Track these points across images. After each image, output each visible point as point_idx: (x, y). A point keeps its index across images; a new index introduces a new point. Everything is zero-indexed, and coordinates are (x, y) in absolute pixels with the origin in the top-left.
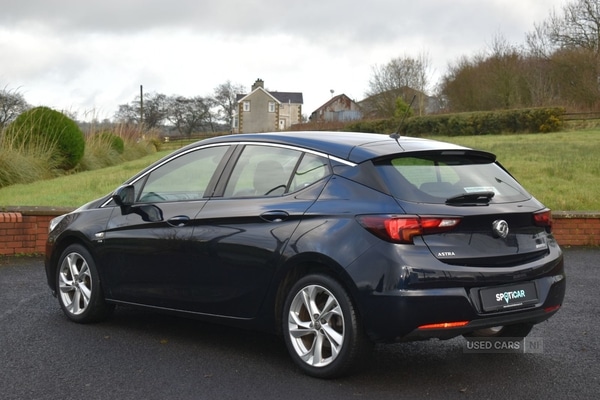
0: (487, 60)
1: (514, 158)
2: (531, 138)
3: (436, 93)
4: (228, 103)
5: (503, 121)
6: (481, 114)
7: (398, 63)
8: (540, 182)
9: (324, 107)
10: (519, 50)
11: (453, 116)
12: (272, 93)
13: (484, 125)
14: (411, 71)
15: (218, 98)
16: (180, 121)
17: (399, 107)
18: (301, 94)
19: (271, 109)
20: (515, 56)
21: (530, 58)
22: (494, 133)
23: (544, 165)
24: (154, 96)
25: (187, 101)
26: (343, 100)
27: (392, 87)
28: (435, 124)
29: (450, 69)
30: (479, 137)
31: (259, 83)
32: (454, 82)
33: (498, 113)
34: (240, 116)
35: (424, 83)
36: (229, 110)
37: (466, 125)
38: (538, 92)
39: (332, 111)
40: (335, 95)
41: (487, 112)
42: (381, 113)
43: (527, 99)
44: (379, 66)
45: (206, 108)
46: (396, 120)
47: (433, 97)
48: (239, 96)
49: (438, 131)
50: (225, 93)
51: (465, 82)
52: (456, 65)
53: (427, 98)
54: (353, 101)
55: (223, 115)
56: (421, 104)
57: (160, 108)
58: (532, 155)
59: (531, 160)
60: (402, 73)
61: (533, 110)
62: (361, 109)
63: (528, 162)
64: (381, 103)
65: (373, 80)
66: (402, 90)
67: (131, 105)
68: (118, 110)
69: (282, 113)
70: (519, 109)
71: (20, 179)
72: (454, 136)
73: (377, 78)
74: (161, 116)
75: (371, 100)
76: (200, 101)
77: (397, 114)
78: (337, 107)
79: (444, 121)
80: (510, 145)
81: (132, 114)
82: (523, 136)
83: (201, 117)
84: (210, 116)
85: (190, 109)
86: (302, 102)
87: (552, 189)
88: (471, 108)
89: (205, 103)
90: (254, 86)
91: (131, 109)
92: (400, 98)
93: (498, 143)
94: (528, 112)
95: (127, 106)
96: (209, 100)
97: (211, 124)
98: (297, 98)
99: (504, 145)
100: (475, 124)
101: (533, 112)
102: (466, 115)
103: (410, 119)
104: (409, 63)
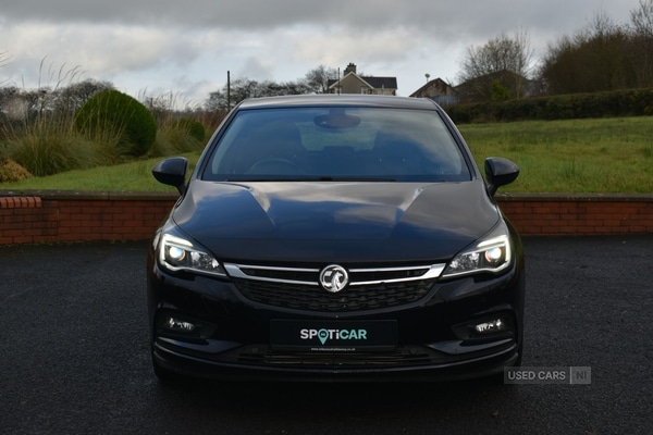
0: (590, 40)
2: (634, 120)
3: (536, 77)
4: (321, 89)
5: (604, 104)
6: (582, 96)
7: (495, 45)
8: (634, 163)
9: (418, 92)
10: (624, 30)
11: (551, 99)
12: (366, 79)
13: (584, 108)
14: (508, 53)
15: (310, 84)
17: (495, 90)
18: (394, 79)
20: (619, 36)
22: (594, 117)
23: (641, 145)
24: (246, 83)
25: (279, 87)
26: (439, 84)
27: (489, 70)
28: (533, 107)
29: (551, 50)
30: (578, 121)
31: (352, 67)
32: (555, 65)
33: (600, 95)
35: (521, 65)
37: (565, 108)
38: (643, 73)
39: (427, 96)
40: (430, 79)
41: (587, 94)
42: (477, 97)
43: (631, 81)
44: (475, 47)
46: (492, 104)
47: (533, 81)
48: (331, 82)
49: (535, 115)
50: (318, 79)
51: (568, 65)
52: (556, 46)
53: (525, 81)
54: (450, 86)
56: (519, 87)
58: (630, 136)
59: (627, 141)
60: (500, 54)
61: (636, 91)
62: (457, 93)
63: (624, 143)
64: (478, 87)
65: (469, 61)
66: (500, 73)
67: (222, 92)
68: (209, 97)
70: (623, 90)
71: (78, 165)
72: (552, 119)
73: (473, 60)
75: (467, 85)
76: (292, 86)
77: (493, 98)
78: (432, 92)
79: (542, 104)
80: (609, 127)
81: (223, 101)
82: (625, 119)
86: (396, 87)
87: (646, 170)
89: (297, 88)
90: (346, 71)
91: (222, 97)
92: (497, 81)
93: (596, 125)
94: (632, 93)
95: (217, 94)
96: (302, 86)
98: (390, 84)
99: (603, 126)
100: (575, 107)
101: (636, 93)
102: (566, 97)
103: (506, 102)
104: (507, 45)
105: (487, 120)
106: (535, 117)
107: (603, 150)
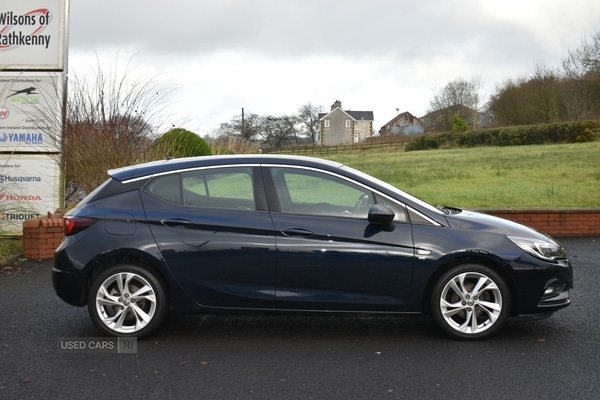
0: (529, 82)
1: (563, 165)
2: (571, 147)
3: (485, 110)
4: (309, 120)
5: (545, 133)
6: (527, 127)
7: (454, 86)
8: (590, 184)
9: (392, 123)
10: (555, 73)
11: (502, 129)
12: (348, 112)
13: (529, 136)
14: (464, 92)
15: (301, 116)
16: (271, 135)
17: (456, 122)
18: (371, 113)
19: (347, 124)
20: (552, 78)
21: (565, 79)
22: (537, 143)
23: (591, 171)
24: (250, 115)
25: (275, 120)
26: (408, 117)
27: (449, 105)
28: (488, 136)
29: (497, 89)
31: (338, 103)
32: (500, 100)
33: (541, 126)
34: (322, 131)
35: (476, 101)
36: (310, 126)
37: (513, 137)
38: (573, 108)
39: (398, 126)
40: (400, 113)
41: (531, 126)
42: (439, 127)
43: (563, 114)
45: (291, 124)
46: (455, 133)
47: (483, 114)
48: (321, 115)
49: (490, 142)
50: (307, 112)
51: (510, 101)
52: (502, 86)
53: (478, 114)
54: (415, 117)
55: (305, 130)
56: (475, 119)
57: (254, 125)
58: (576, 162)
59: (578, 167)
60: (457, 93)
61: (570, 123)
62: (422, 123)
63: (576, 169)
64: (440, 118)
65: (433, 100)
66: (457, 108)
67: (230, 123)
68: (219, 127)
69: (356, 128)
70: (557, 123)
72: (504, 146)
73: (436, 98)
74: (254, 132)
75: (431, 116)
76: (287, 119)
77: (454, 128)
78: (402, 123)
79: (495, 133)
80: (556, 154)
81: (231, 130)
82: (563, 145)
83: (287, 132)
84: (295, 131)
85: (278, 126)
86: (373, 119)
88: (516, 123)
89: (290, 120)
90: (333, 107)
91: (230, 127)
92: (457, 115)
93: (545, 152)
94: (566, 125)
95: (226, 124)
96: (294, 118)
97: (296, 138)
98: (368, 116)
99: (551, 153)
100: (521, 136)
101: (570, 125)
102: (514, 129)
103: (466, 132)
104: (462, 86)
105: (452, 146)
106: (489, 143)
107: (564, 175)
